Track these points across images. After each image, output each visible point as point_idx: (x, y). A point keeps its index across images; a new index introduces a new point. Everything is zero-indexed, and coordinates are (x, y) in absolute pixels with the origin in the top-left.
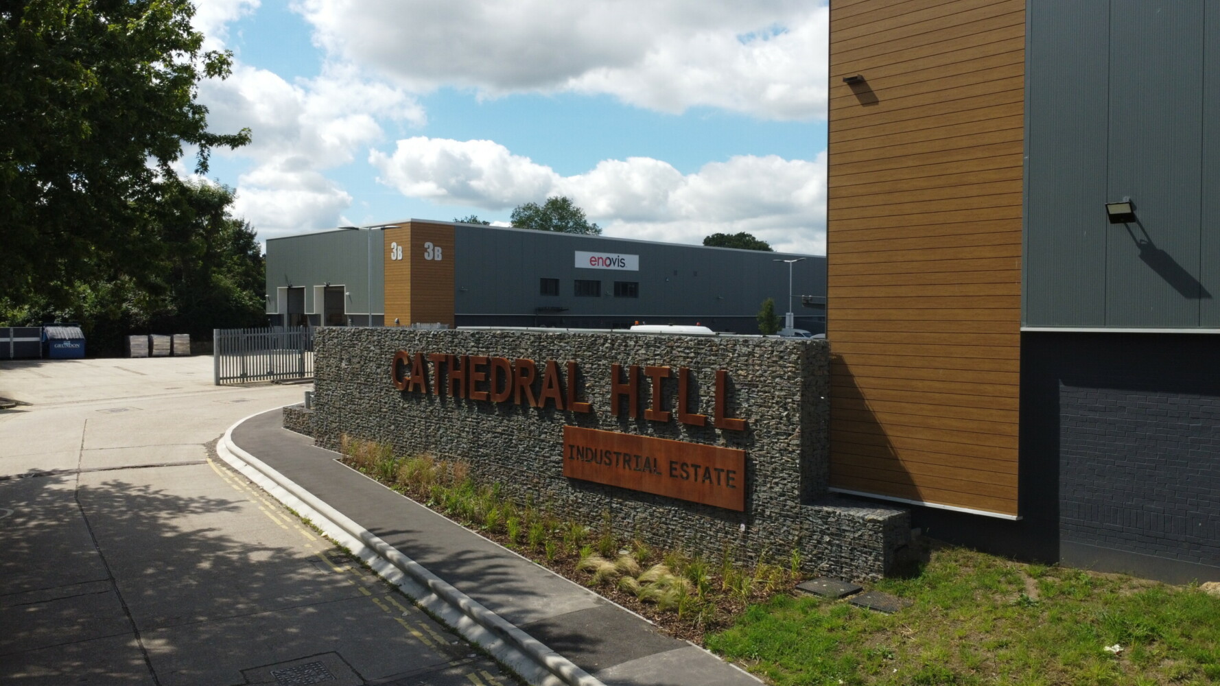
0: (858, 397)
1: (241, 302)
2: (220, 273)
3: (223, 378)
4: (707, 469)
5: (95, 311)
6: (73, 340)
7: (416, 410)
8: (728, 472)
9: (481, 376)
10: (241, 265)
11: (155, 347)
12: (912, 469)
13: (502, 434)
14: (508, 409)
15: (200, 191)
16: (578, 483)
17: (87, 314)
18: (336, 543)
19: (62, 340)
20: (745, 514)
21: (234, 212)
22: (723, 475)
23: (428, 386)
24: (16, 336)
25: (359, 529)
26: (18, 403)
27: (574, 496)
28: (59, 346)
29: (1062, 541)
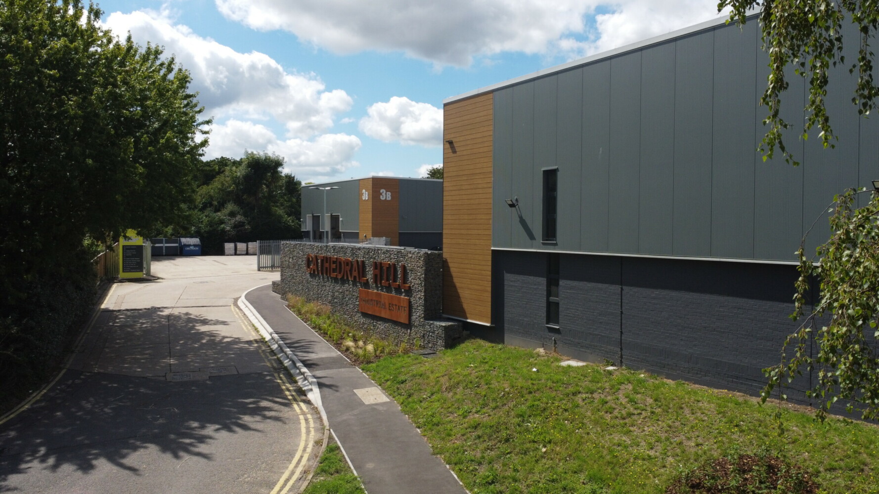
0: (451, 276)
1: (287, 224)
2: (277, 206)
3: (262, 267)
4: (399, 306)
5: (207, 229)
6: (195, 246)
7: (314, 282)
8: (404, 307)
9: (334, 266)
10: (289, 201)
11: (238, 250)
12: (465, 306)
13: (342, 293)
14: (344, 281)
15: (265, 159)
16: (365, 315)
17: (203, 231)
18: (262, 336)
19: (189, 246)
20: (408, 326)
21: (285, 171)
22: (403, 308)
23: (318, 270)
24: (166, 243)
25: (271, 330)
26: (159, 278)
27: (362, 320)
28: (188, 249)
29: (505, 334)
